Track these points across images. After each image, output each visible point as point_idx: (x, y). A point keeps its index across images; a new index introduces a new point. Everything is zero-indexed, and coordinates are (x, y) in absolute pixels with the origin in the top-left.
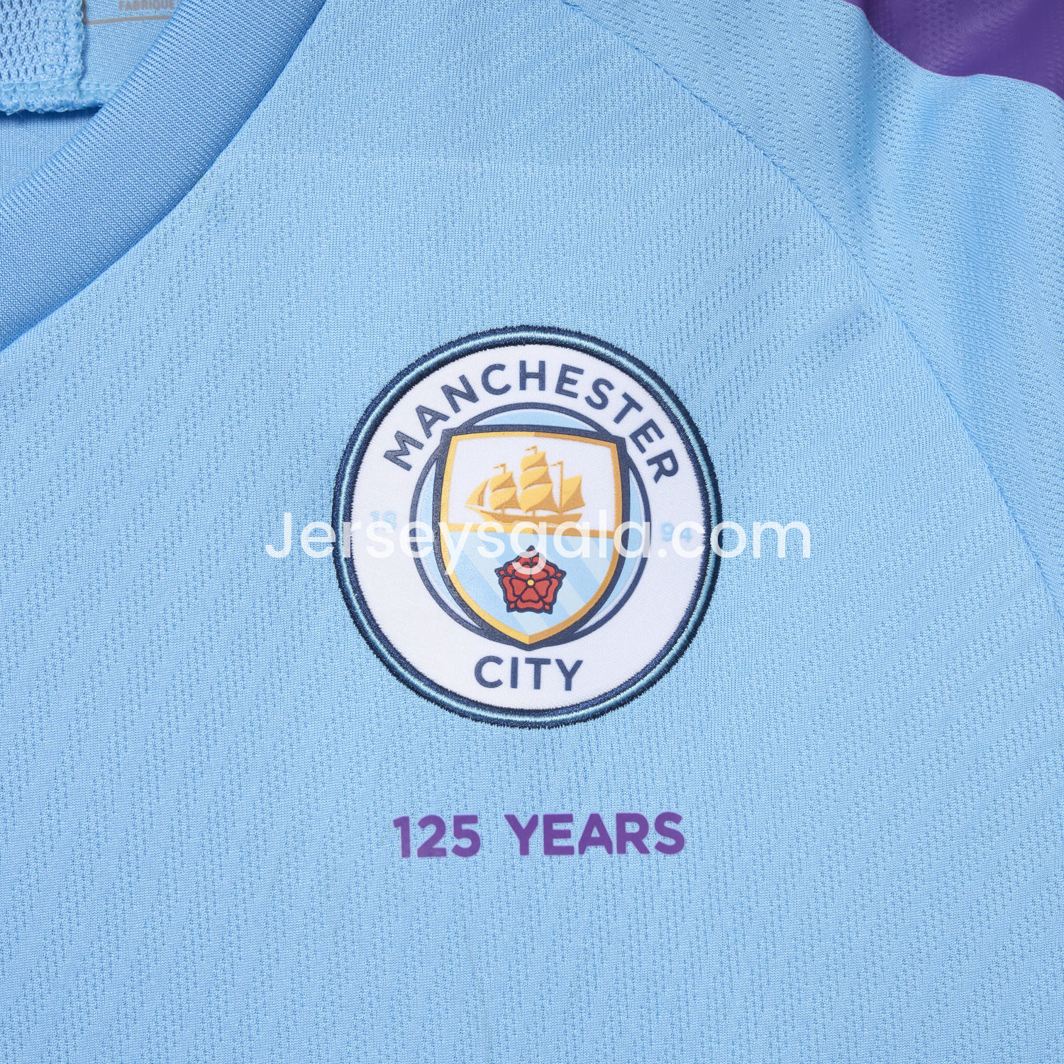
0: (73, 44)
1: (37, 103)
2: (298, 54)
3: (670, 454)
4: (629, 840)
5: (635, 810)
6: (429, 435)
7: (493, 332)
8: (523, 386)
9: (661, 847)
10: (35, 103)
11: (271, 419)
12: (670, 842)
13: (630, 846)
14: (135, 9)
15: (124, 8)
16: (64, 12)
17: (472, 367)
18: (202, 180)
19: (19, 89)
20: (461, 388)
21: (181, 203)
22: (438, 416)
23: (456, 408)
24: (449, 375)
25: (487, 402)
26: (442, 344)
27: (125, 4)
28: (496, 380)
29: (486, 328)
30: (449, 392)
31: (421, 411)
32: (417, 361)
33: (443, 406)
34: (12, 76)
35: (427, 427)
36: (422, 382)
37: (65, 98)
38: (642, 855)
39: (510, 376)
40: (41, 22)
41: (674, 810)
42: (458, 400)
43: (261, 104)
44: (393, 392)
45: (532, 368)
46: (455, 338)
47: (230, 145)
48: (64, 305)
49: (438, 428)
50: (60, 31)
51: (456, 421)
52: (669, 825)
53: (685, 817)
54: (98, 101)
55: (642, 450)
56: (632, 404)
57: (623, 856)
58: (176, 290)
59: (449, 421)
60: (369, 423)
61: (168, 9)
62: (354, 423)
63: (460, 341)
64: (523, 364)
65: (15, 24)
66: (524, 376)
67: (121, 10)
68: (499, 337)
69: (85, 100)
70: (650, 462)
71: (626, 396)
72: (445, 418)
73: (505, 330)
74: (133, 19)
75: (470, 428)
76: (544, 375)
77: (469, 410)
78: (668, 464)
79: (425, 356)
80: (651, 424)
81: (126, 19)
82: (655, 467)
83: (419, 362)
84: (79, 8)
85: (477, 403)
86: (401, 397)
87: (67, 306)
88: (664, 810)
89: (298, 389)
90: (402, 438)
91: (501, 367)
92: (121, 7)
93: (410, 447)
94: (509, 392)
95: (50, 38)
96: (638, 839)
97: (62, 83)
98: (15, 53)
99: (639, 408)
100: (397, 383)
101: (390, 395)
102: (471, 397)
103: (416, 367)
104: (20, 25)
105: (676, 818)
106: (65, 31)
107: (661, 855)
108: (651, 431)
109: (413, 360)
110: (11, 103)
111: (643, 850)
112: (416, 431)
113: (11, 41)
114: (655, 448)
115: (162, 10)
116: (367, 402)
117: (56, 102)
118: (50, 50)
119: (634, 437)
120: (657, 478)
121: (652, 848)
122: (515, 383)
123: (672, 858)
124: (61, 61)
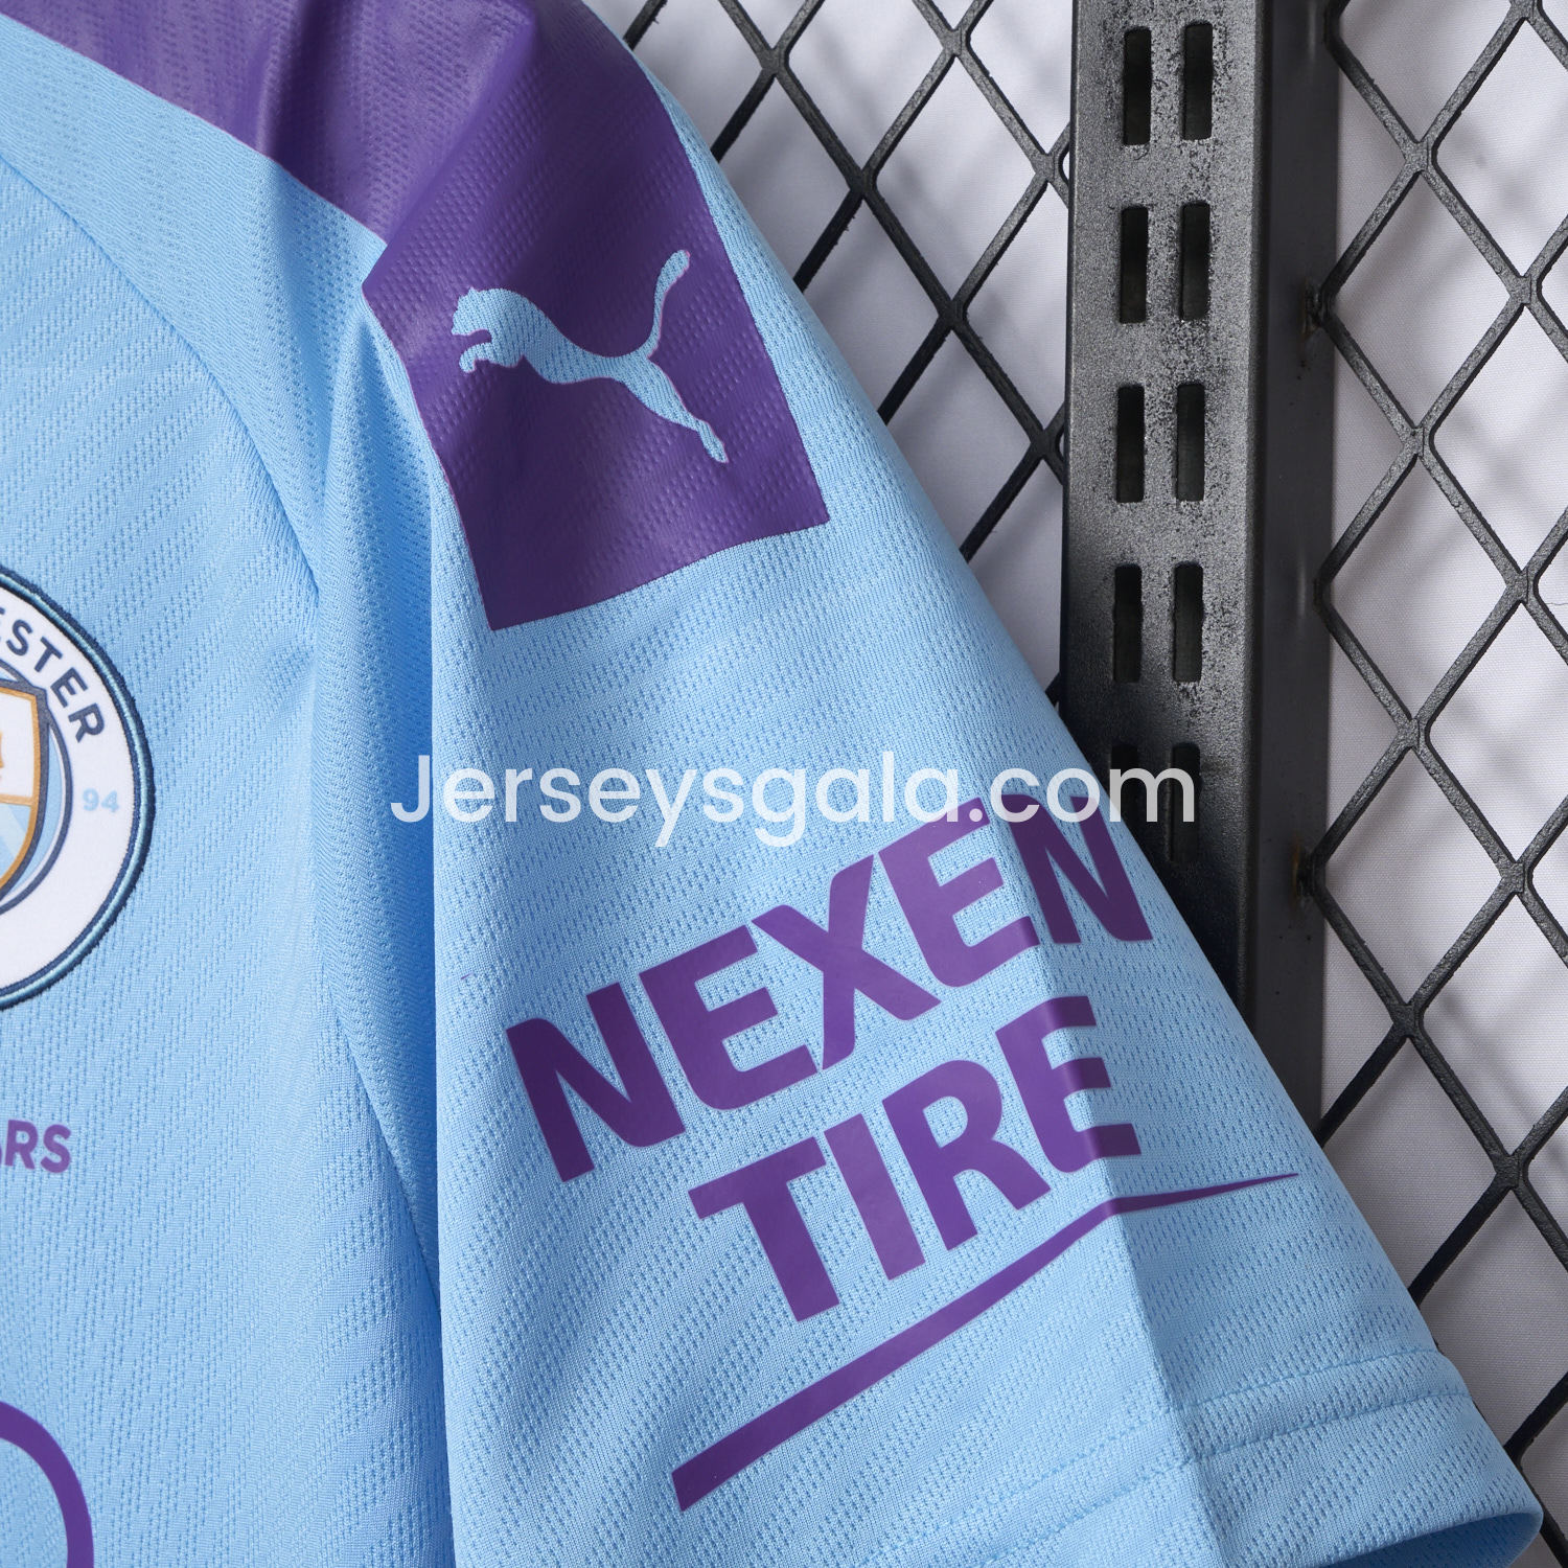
3: (94, 709)
4: (17, 1151)
5: (27, 1119)
9: (46, 1163)
12: (56, 1159)
13: (18, 1158)
38: (28, 1170)
41: (64, 1123)
52: (58, 1139)
53: (74, 1131)
55: (64, 703)
56: (51, 650)
57: (10, 1169)
70: (72, 718)
71: (44, 641)
78: (92, 720)
80: (72, 673)
82: (78, 724)
88: (55, 1122)
96: (26, 1150)
99: (59, 655)
105: (65, 1132)
107: (45, 1172)
108: (73, 682)
111: (29, 1164)
114: (78, 702)
119: (56, 687)
120: (79, 737)
121: (38, 1165)
123: (55, 1177)
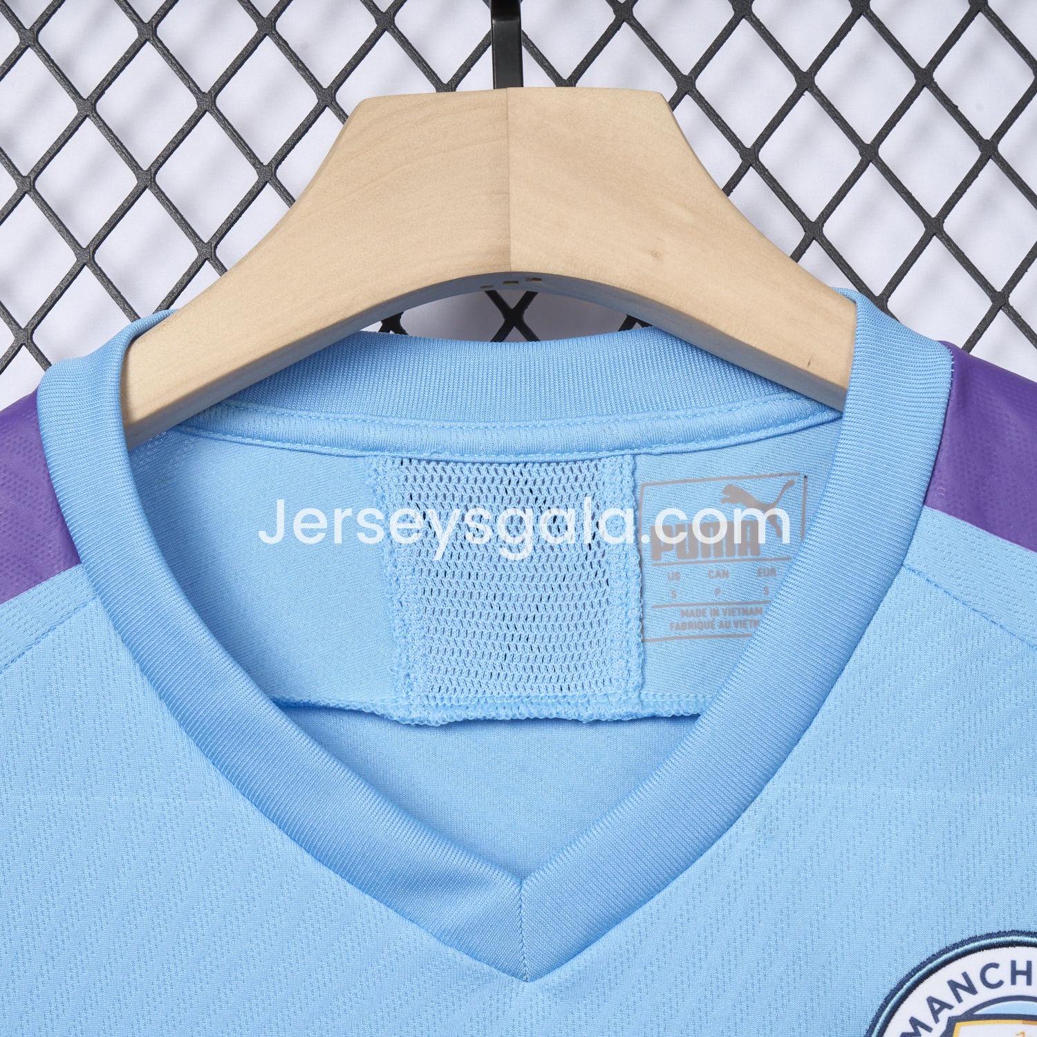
0: (634, 662)
1: (608, 713)
2: (830, 700)
6: (937, 1020)
7: (989, 936)
8: (1014, 982)
10: (606, 713)
11: (809, 1004)
14: (683, 630)
15: (674, 629)
16: (626, 633)
17: (972, 965)
18: (753, 804)
19: (593, 701)
20: (964, 983)
21: (737, 823)
22: (944, 1005)
23: (959, 1000)
24: (953, 972)
25: (984, 994)
26: (948, 945)
27: (675, 625)
28: (992, 976)
29: (984, 932)
30: (954, 985)
31: (931, 1000)
32: (927, 959)
33: (948, 997)
34: (585, 687)
35: (935, 1014)
36: (931, 977)
37: (630, 709)
39: (1004, 973)
40: (608, 641)
42: (961, 992)
43: (800, 741)
44: (908, 984)
45: (1021, 966)
46: (958, 940)
47: (776, 775)
48: (644, 907)
49: (945, 1015)
50: (624, 649)
51: (959, 1010)
54: (657, 713)
58: (733, 896)
59: (953, 1009)
60: (888, 1009)
61: (710, 630)
62: (876, 1008)
63: (963, 943)
64: (1013, 963)
65: (587, 643)
66: (1015, 973)
67: (671, 630)
68: (995, 940)
69: (646, 711)
72: (950, 1007)
73: (999, 934)
74: (683, 638)
75: (970, 1016)
76: (1031, 972)
77: (969, 1001)
79: (934, 955)
81: (676, 638)
83: (930, 960)
84: (639, 631)
85: (977, 995)
86: (915, 989)
87: (646, 907)
89: (831, 979)
90: (914, 1022)
91: (996, 966)
92: (672, 627)
93: (921, 1030)
94: (1002, 987)
95: (616, 656)
97: (627, 695)
98: (587, 667)
100: (911, 978)
101: (905, 987)
102: (971, 990)
103: (927, 964)
104: (591, 643)
106: (628, 649)
109: (924, 958)
110: (586, 714)
112: (926, 1017)
113: (584, 657)
115: (705, 630)
116: (887, 992)
117: (622, 713)
118: (616, 665)
122: (1007, 979)
124: (625, 675)
